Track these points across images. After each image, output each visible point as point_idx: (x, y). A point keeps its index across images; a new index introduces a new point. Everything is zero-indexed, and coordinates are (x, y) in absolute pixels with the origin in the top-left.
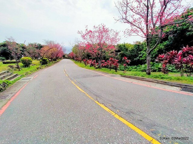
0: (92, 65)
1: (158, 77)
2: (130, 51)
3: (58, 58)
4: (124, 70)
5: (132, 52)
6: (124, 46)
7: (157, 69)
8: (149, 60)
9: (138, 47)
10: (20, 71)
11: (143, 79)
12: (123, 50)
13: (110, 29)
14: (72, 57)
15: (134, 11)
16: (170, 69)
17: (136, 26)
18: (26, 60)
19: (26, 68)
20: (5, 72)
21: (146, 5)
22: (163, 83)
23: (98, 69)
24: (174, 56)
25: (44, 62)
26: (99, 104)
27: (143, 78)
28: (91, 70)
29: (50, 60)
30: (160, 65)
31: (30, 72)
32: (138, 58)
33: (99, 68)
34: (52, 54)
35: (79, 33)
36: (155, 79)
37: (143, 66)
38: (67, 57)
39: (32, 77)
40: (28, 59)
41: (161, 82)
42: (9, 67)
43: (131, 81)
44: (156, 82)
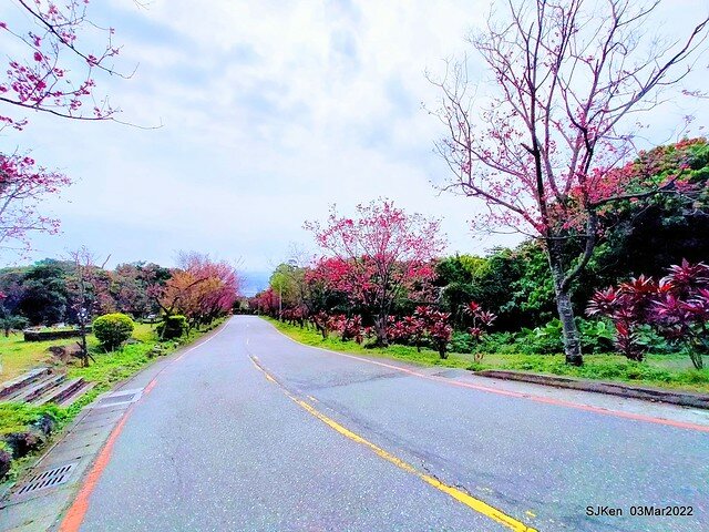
0: (347, 336)
1: (617, 374)
2: (478, 280)
3: (217, 312)
4: (468, 352)
5: (488, 284)
6: (458, 264)
7: (595, 341)
8: (567, 312)
9: (507, 268)
10: (87, 365)
11: (562, 384)
12: (455, 279)
13: (408, 212)
14: (266, 307)
15: (491, 162)
16: (644, 341)
17: (507, 205)
18: (112, 325)
19: (110, 356)
20: (40, 374)
21: (531, 147)
22: (646, 395)
23: (376, 351)
24: (649, 295)
25: (171, 331)
26: (442, 487)
27: (562, 380)
28: (352, 354)
29: (192, 320)
30: (601, 328)
31: (125, 372)
32: (513, 304)
33: (379, 344)
34: (200, 299)
35: (308, 226)
36: (607, 381)
37: (539, 332)
38: (246, 306)
39: (139, 391)
40: (120, 320)
41: (635, 393)
42: (51, 354)
43: (524, 392)
44: (619, 391)
